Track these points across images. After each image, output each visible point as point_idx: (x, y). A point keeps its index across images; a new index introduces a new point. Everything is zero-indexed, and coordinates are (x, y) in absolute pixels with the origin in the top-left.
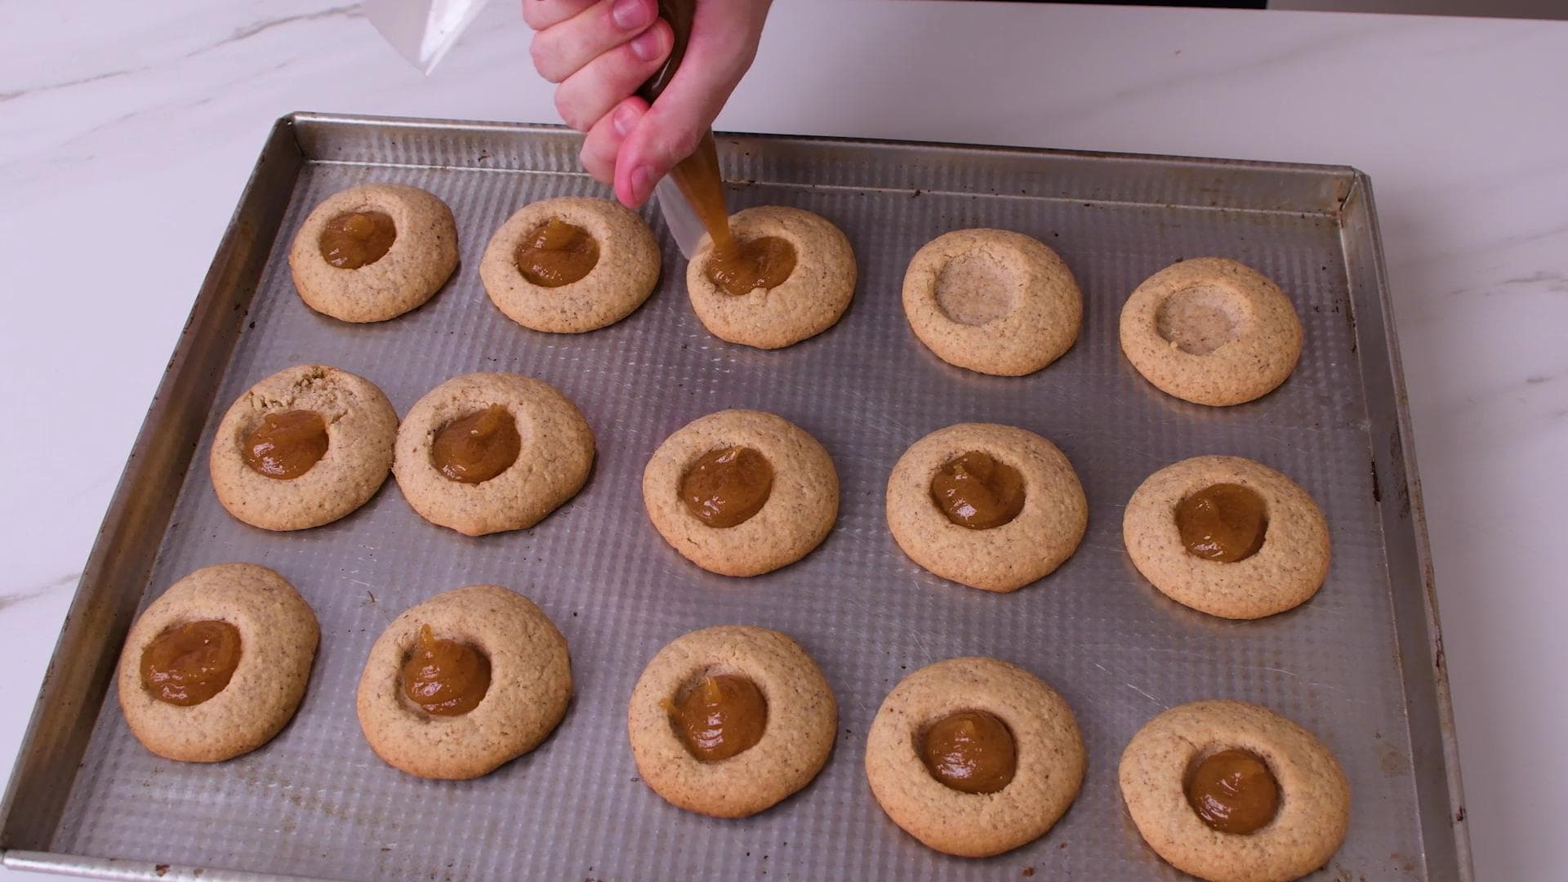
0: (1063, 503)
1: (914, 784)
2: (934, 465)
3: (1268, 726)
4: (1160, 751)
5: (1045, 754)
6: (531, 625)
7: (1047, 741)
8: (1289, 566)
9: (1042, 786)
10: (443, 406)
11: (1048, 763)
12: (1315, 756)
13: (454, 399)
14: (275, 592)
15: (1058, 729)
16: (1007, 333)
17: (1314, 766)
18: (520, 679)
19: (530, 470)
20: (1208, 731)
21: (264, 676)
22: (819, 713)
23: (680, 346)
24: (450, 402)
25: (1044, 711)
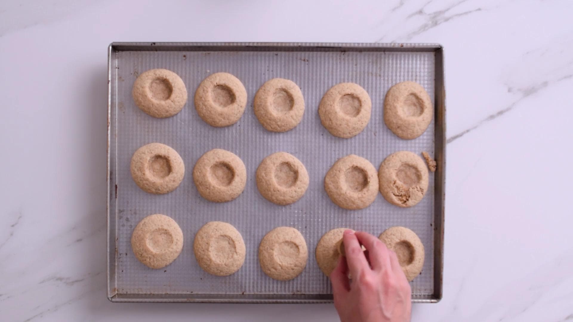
0: (200, 173)
1: (235, 86)
2: (234, 182)
3: (151, 106)
4: (178, 99)
5: (204, 96)
6: (331, 124)
7: (204, 99)
8: (143, 155)
9: (205, 88)
10: (367, 191)
11: (203, 94)
12: (140, 99)
13: (365, 194)
14: (397, 127)
15: (201, 104)
16: (215, 230)
17: (141, 96)
18: (330, 107)
19: (339, 172)
20: (166, 103)
21: (393, 102)
22: (258, 105)
23: (308, 228)
24: (366, 192)
25: (204, 108)
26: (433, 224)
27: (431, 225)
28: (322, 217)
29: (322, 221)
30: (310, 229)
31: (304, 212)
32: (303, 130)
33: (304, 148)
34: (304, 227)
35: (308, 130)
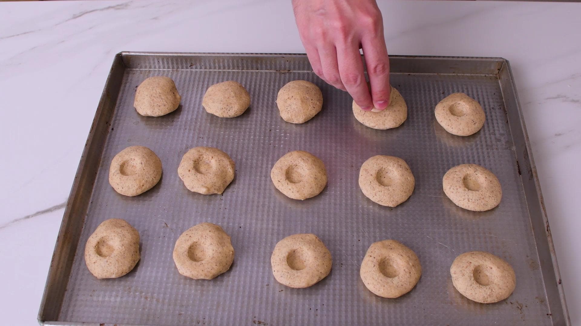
9: (409, 276)
23: (268, 130)
26: (110, 130)
27: (113, 129)
28: (249, 140)
29: (250, 136)
30: (265, 129)
31: (272, 145)
32: (267, 234)
33: (268, 212)
34: (273, 131)
35: (261, 233)
